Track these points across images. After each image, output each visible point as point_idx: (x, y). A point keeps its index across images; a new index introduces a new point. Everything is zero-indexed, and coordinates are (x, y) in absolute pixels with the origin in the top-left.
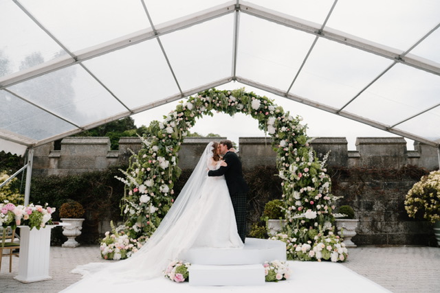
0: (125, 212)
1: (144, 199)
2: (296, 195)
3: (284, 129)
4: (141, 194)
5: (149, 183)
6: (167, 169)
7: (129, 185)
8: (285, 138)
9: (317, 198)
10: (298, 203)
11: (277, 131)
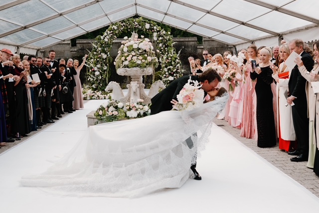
0: (88, 79)
1: (97, 73)
2: (166, 70)
3: (161, 38)
4: (95, 71)
5: (99, 66)
6: (106, 59)
7: (89, 67)
8: (162, 43)
9: (174, 71)
10: (167, 73)
11: (158, 39)
